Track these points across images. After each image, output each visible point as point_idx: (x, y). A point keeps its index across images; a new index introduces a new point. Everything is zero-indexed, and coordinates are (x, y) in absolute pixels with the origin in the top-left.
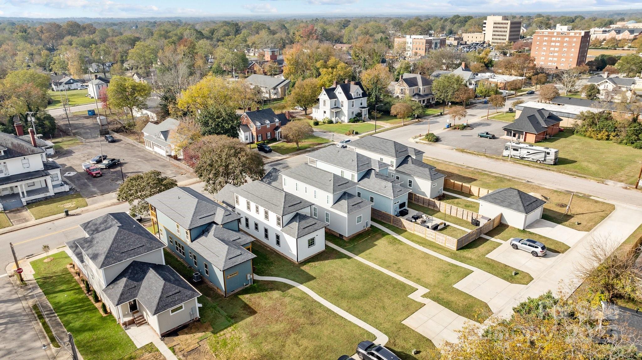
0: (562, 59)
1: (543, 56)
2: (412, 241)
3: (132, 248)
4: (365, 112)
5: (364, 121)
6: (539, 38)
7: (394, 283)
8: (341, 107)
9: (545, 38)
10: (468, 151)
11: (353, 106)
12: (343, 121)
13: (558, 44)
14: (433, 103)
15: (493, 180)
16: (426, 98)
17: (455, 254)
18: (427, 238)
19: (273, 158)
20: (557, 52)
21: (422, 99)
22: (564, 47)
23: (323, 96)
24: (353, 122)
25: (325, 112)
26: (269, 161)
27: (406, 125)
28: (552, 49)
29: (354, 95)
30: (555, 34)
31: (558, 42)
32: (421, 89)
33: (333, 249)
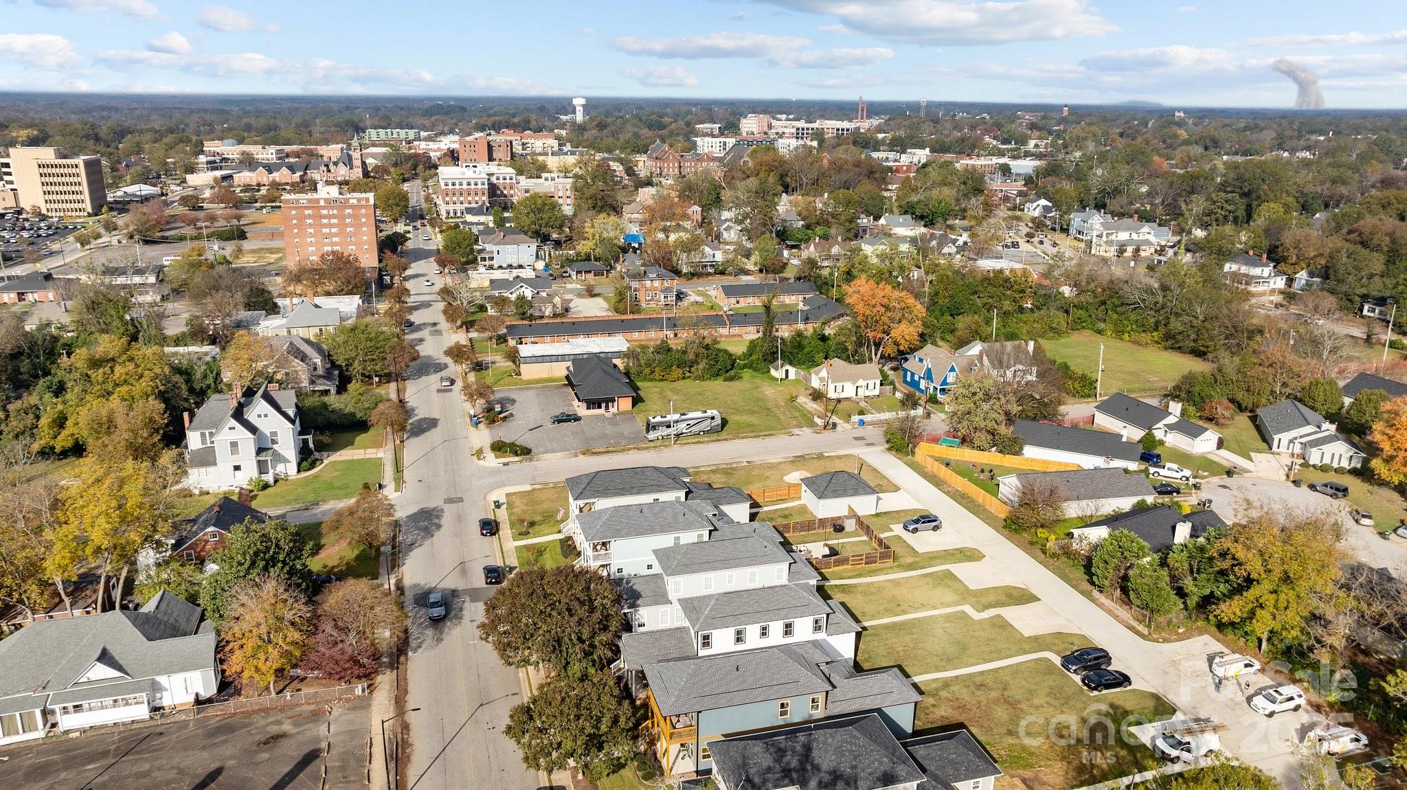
0: (350, 247)
1: (311, 244)
5: (321, 460)
6: (294, 212)
8: (272, 445)
9: (307, 212)
12: (285, 475)
13: (334, 221)
20: (337, 235)
22: (347, 225)
23: (227, 434)
24: (307, 469)
25: (237, 468)
28: (325, 230)
30: (322, 203)
31: (334, 216)
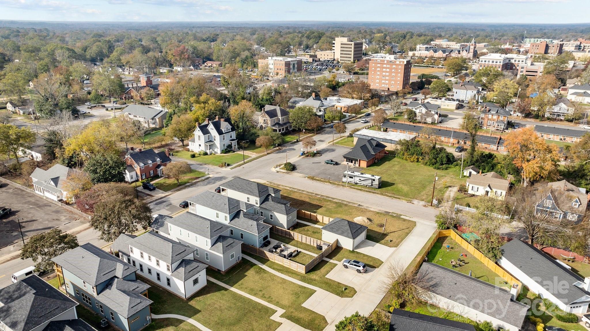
0: (392, 82)
1: (378, 79)
2: (274, 269)
3: (48, 311)
4: (235, 143)
5: (234, 152)
6: (373, 65)
7: (260, 308)
8: (213, 141)
9: (379, 65)
10: (317, 178)
11: (224, 139)
12: (216, 153)
13: (388, 70)
14: (290, 129)
15: (334, 205)
16: (284, 127)
17: (304, 277)
18: (284, 265)
19: (157, 195)
20: (388, 76)
21: (281, 128)
22: (392, 72)
23: (198, 132)
24: (225, 153)
25: (200, 145)
26: (154, 200)
27: (269, 154)
28: (384, 74)
29: (225, 131)
30: (386, 62)
31: (388, 68)
32: (281, 119)
33: (213, 283)
